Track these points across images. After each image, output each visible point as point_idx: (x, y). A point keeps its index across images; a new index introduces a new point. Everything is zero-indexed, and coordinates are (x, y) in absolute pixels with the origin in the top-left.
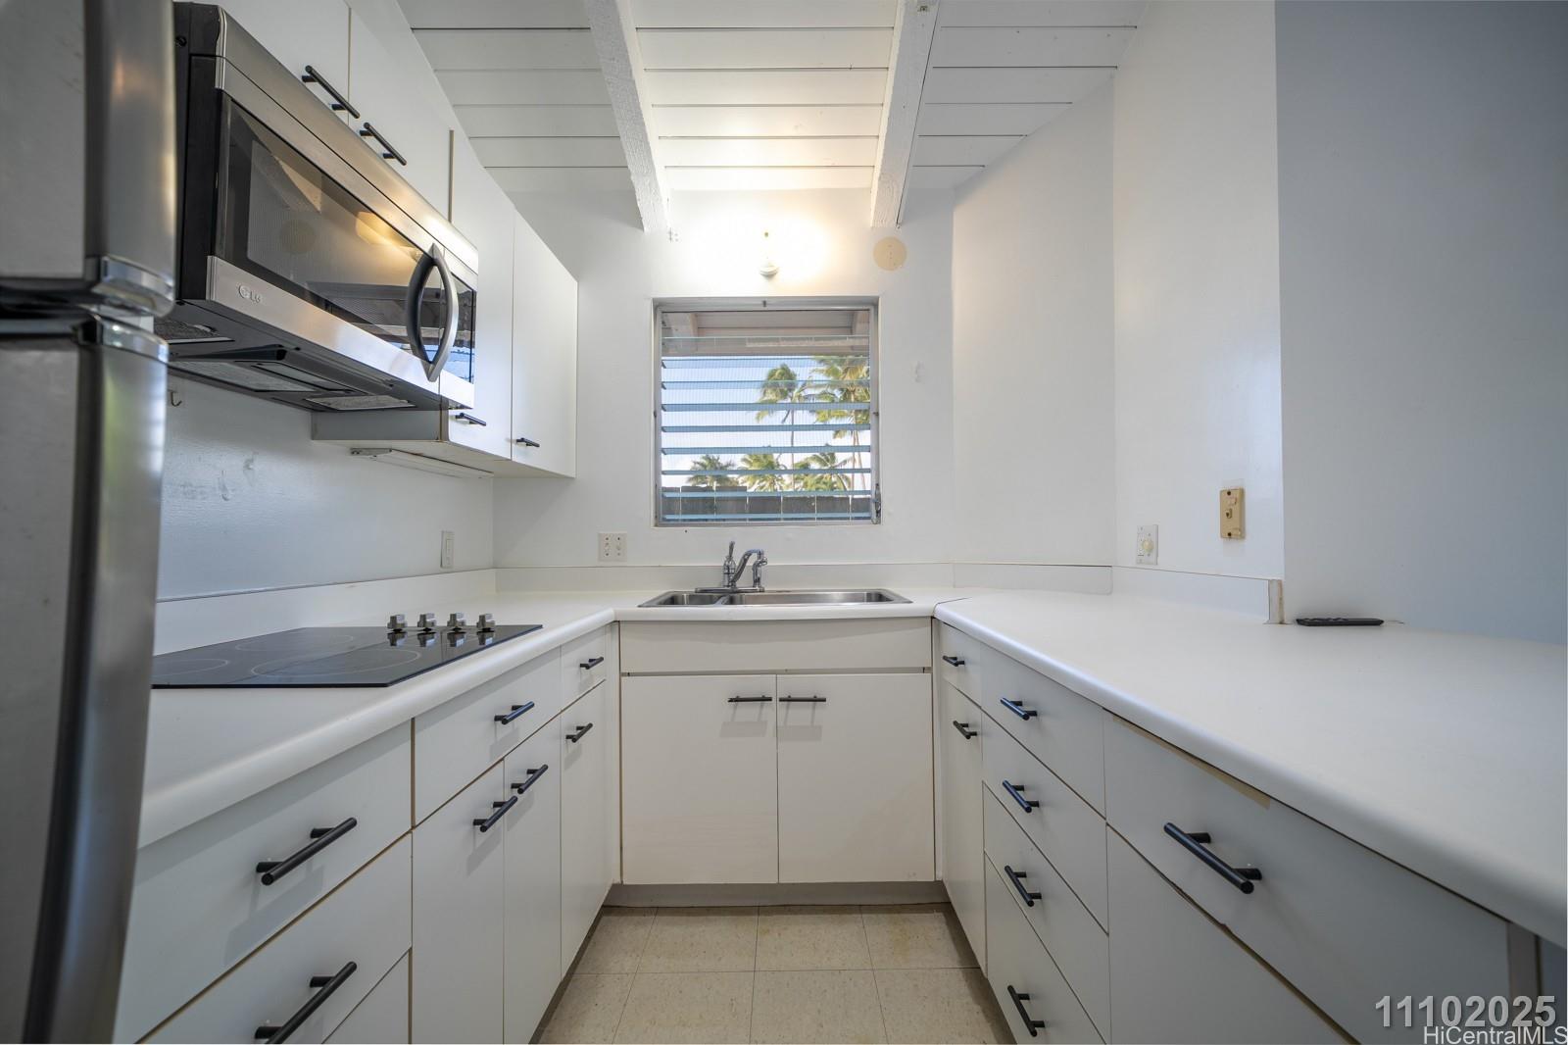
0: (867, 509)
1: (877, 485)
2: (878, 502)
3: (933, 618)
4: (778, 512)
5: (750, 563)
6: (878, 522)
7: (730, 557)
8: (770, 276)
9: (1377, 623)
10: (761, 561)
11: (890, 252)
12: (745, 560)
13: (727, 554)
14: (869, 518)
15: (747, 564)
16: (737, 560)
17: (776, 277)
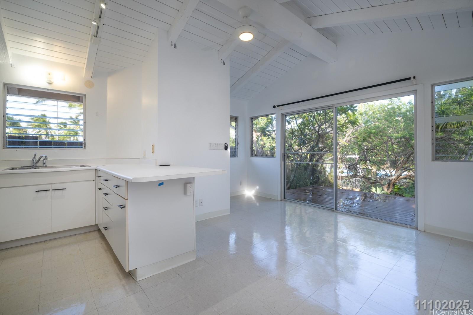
0: (82, 146)
1: (85, 140)
2: (85, 144)
3: (96, 169)
4: (52, 146)
5: (42, 159)
6: (85, 149)
7: (35, 157)
8: (50, 84)
9: (170, 165)
10: (46, 158)
11: (89, 84)
12: (40, 158)
13: (34, 157)
14: (82, 148)
15: (41, 159)
16: (37, 158)
17: (53, 84)
